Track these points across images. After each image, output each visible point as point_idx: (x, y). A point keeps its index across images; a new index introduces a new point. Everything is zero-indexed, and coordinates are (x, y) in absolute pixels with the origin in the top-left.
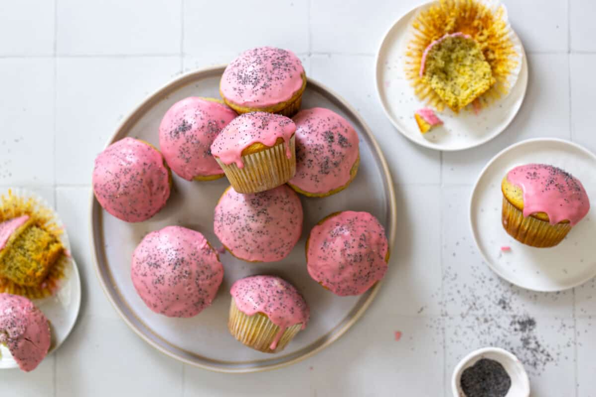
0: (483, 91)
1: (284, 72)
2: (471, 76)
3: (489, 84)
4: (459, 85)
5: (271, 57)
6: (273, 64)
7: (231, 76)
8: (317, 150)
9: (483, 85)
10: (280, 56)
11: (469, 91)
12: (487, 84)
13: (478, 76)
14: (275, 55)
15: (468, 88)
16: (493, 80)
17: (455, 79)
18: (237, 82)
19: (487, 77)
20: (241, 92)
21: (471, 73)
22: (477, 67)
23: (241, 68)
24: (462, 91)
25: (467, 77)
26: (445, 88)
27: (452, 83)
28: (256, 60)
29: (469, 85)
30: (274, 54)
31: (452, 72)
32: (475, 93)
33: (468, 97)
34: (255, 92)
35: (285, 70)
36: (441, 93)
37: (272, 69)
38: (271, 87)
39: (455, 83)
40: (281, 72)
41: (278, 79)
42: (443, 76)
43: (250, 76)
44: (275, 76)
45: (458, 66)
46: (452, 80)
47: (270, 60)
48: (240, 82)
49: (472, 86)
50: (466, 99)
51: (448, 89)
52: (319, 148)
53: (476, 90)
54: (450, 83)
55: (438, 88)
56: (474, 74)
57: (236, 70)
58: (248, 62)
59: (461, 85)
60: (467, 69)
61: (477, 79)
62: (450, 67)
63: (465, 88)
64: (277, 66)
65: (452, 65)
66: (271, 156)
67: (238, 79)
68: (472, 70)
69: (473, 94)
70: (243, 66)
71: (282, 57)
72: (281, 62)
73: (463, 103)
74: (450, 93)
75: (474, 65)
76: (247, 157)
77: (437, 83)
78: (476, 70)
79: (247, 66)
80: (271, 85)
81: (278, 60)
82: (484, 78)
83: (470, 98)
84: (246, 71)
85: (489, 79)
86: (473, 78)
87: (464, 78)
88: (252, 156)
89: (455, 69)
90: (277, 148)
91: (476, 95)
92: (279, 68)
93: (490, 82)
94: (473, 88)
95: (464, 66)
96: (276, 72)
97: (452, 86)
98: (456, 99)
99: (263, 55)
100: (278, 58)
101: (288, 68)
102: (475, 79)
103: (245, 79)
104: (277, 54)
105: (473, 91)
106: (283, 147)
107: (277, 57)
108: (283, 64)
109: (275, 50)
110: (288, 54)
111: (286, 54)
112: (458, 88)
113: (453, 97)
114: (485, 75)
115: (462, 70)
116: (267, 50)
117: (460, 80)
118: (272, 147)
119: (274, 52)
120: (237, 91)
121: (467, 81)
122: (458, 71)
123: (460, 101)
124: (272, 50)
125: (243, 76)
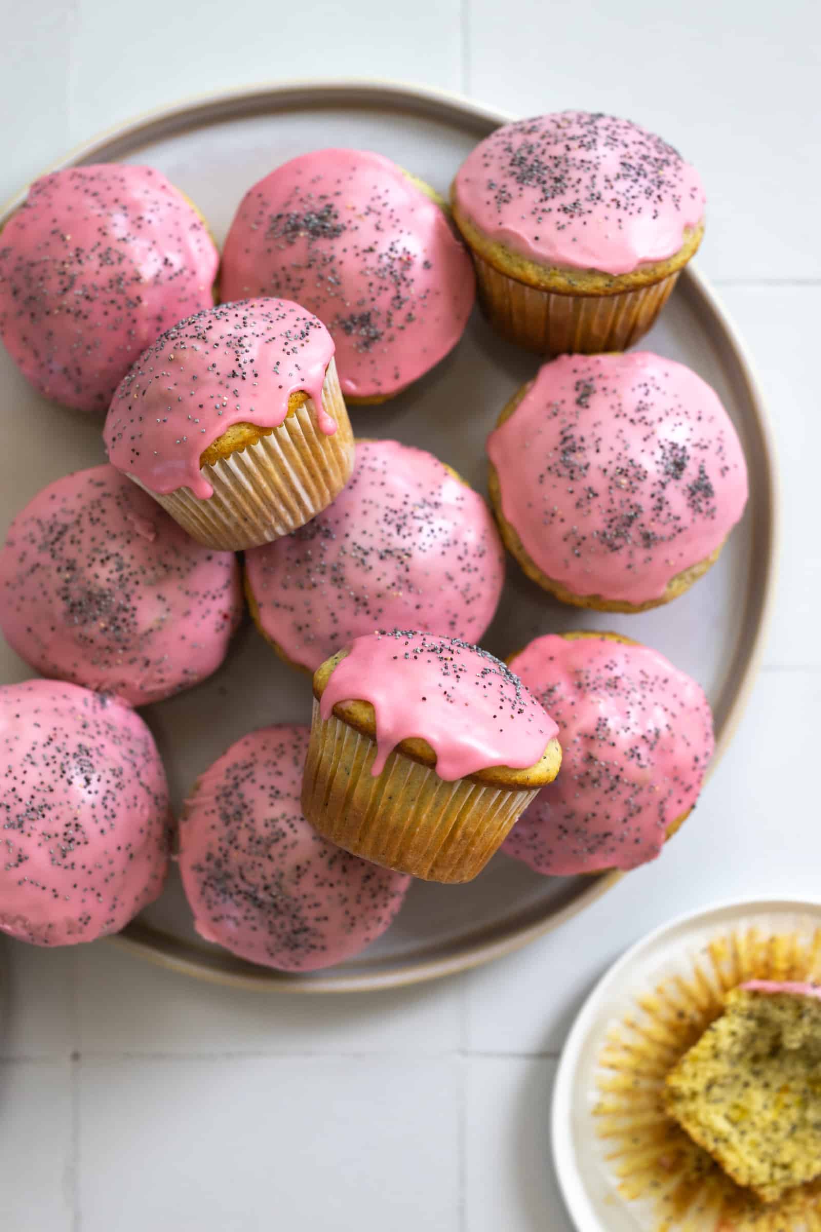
0: (729, 1169)
1: (643, 196)
2: (775, 1127)
3: (755, 1182)
4: (740, 1095)
5: (626, 146)
6: (623, 164)
7: (498, 151)
8: (626, 475)
9: (750, 1168)
10: (654, 154)
11: (722, 1126)
12: (751, 1177)
13: (779, 1150)
14: (641, 147)
15: (734, 1123)
16: (770, 1194)
17: (761, 1082)
18: (505, 171)
19: (779, 1174)
20: (503, 199)
21: (785, 1124)
22: (804, 1143)
23: (534, 139)
24: (723, 1108)
25: (770, 1115)
26: (723, 1057)
27: (745, 1075)
28: (585, 136)
29: (746, 1126)
30: (641, 143)
31: (780, 1070)
32: (721, 1147)
33: (707, 1128)
34: (539, 214)
35: (649, 193)
36: (704, 1049)
37: (612, 177)
38: (586, 217)
39: (746, 1085)
40: (634, 192)
41: (618, 205)
42: (763, 1046)
43: (545, 168)
44: (614, 196)
45: (798, 1085)
46: (756, 1074)
47: (622, 150)
48: (513, 173)
49: (743, 1133)
50: (699, 1124)
51: (722, 1068)
52: (632, 472)
53: (731, 1148)
54: (743, 1071)
55: (717, 1039)
56: (781, 1135)
57: (517, 141)
58: (560, 132)
59: (742, 1102)
60: (794, 1113)
61: (765, 1147)
62: (794, 1065)
63: (734, 1114)
64: (632, 172)
65: (800, 1069)
67: (512, 165)
68: (794, 1128)
69: (716, 1140)
70: (543, 137)
71: (656, 160)
72: (648, 168)
73: (688, 1116)
74: (709, 1074)
75: (809, 1131)
77: (733, 1034)
78: (796, 1141)
79: (552, 140)
80: (590, 212)
81: (641, 162)
82: (774, 1165)
83: (704, 1135)
84: (543, 153)
85: (772, 1181)
86: (769, 1134)
87: (765, 1107)
89: (792, 1079)
91: (715, 1151)
92: (636, 181)
93: (763, 1185)
94: (735, 1139)
95: (804, 1104)
96: (621, 186)
97: (737, 1077)
98: (694, 1095)
99: (609, 133)
100: (644, 158)
101: (656, 192)
102: (768, 1140)
103: (531, 170)
104: (649, 149)
105: (726, 1141)
107: (644, 151)
108: (651, 176)
109: (649, 137)
110: (679, 163)
111: (672, 158)
112: (731, 1097)
113: (699, 1085)
114: (785, 1167)
115: (787, 1098)
116: (626, 128)
117: (757, 1098)
119: (642, 139)
120: (494, 193)
121: (756, 1119)
122: (785, 1089)
123: (691, 1107)
124: (641, 133)
125: (530, 160)
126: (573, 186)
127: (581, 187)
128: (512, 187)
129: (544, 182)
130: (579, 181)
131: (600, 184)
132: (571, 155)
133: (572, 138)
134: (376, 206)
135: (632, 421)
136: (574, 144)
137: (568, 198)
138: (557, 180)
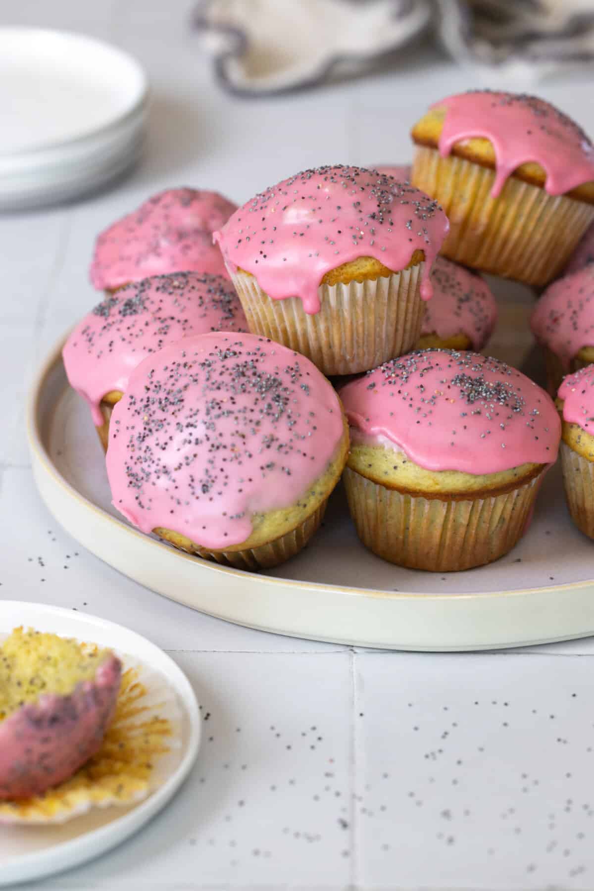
18: (293, 395)
37: (192, 386)
40: (172, 382)
41: (186, 365)
44: (190, 371)
48: (285, 390)
66: (389, 293)
67: (288, 398)
76: (332, 290)
79: (249, 416)
88: (345, 288)
90: (407, 274)
96: (183, 382)
106: (419, 273)
118: (397, 273)
125: (270, 396)
126: (227, 369)
127: (219, 370)
128: (285, 379)
129: (254, 374)
130: (221, 374)
131: (202, 377)
132: (230, 394)
133: (230, 412)
134: (426, 408)
135: (172, 318)
136: (227, 406)
137: (231, 362)
138: (243, 374)
